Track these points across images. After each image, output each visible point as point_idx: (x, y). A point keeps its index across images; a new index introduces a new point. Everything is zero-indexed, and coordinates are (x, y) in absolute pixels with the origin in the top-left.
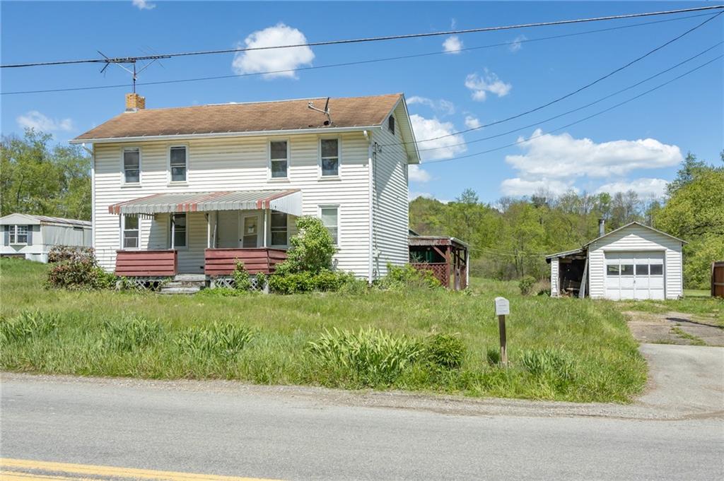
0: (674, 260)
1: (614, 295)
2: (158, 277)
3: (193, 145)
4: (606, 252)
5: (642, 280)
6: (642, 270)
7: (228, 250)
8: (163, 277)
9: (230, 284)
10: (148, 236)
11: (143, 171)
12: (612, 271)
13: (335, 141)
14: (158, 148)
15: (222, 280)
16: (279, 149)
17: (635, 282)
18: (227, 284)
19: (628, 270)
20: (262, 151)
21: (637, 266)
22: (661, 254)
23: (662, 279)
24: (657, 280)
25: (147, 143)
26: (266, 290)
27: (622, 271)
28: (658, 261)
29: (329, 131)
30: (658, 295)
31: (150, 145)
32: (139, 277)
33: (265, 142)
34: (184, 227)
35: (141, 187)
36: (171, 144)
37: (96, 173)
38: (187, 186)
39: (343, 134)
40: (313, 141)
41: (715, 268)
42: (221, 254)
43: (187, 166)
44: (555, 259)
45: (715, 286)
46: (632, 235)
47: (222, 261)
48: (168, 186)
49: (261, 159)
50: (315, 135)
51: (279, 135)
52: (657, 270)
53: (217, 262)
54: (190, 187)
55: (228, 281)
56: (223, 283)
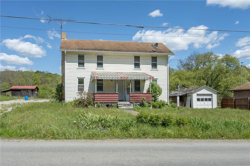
0: (215, 97)
1: (199, 107)
2: (111, 103)
3: (106, 55)
4: (197, 94)
5: (206, 103)
6: (206, 100)
7: (138, 93)
8: (113, 103)
9: (139, 105)
10: (88, 87)
11: (86, 63)
12: (198, 100)
13: (156, 57)
14: (92, 55)
15: (136, 104)
16: (137, 58)
17: (204, 103)
18: (138, 105)
19: (202, 100)
20: (131, 59)
21: (205, 98)
22: (211, 95)
23: (211, 102)
24: (210, 103)
25: (87, 53)
26: (151, 108)
27: (201, 100)
28: (210, 97)
29: (155, 54)
30: (210, 107)
31: (89, 54)
32: (104, 103)
33: (132, 56)
34: (103, 84)
35: (85, 69)
36: (97, 54)
37: (66, 62)
38: (104, 69)
39: (159, 55)
40: (148, 57)
41: (222, 99)
42: (136, 95)
43: (103, 62)
44: (178, 96)
45: (222, 104)
46: (204, 89)
47: (136, 97)
48: (96, 69)
49: (131, 62)
50: (150, 55)
51: (137, 54)
52: (210, 100)
53: (134, 97)
54: (104, 70)
55: (138, 104)
56: (136, 105)
